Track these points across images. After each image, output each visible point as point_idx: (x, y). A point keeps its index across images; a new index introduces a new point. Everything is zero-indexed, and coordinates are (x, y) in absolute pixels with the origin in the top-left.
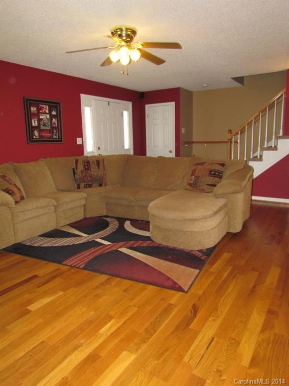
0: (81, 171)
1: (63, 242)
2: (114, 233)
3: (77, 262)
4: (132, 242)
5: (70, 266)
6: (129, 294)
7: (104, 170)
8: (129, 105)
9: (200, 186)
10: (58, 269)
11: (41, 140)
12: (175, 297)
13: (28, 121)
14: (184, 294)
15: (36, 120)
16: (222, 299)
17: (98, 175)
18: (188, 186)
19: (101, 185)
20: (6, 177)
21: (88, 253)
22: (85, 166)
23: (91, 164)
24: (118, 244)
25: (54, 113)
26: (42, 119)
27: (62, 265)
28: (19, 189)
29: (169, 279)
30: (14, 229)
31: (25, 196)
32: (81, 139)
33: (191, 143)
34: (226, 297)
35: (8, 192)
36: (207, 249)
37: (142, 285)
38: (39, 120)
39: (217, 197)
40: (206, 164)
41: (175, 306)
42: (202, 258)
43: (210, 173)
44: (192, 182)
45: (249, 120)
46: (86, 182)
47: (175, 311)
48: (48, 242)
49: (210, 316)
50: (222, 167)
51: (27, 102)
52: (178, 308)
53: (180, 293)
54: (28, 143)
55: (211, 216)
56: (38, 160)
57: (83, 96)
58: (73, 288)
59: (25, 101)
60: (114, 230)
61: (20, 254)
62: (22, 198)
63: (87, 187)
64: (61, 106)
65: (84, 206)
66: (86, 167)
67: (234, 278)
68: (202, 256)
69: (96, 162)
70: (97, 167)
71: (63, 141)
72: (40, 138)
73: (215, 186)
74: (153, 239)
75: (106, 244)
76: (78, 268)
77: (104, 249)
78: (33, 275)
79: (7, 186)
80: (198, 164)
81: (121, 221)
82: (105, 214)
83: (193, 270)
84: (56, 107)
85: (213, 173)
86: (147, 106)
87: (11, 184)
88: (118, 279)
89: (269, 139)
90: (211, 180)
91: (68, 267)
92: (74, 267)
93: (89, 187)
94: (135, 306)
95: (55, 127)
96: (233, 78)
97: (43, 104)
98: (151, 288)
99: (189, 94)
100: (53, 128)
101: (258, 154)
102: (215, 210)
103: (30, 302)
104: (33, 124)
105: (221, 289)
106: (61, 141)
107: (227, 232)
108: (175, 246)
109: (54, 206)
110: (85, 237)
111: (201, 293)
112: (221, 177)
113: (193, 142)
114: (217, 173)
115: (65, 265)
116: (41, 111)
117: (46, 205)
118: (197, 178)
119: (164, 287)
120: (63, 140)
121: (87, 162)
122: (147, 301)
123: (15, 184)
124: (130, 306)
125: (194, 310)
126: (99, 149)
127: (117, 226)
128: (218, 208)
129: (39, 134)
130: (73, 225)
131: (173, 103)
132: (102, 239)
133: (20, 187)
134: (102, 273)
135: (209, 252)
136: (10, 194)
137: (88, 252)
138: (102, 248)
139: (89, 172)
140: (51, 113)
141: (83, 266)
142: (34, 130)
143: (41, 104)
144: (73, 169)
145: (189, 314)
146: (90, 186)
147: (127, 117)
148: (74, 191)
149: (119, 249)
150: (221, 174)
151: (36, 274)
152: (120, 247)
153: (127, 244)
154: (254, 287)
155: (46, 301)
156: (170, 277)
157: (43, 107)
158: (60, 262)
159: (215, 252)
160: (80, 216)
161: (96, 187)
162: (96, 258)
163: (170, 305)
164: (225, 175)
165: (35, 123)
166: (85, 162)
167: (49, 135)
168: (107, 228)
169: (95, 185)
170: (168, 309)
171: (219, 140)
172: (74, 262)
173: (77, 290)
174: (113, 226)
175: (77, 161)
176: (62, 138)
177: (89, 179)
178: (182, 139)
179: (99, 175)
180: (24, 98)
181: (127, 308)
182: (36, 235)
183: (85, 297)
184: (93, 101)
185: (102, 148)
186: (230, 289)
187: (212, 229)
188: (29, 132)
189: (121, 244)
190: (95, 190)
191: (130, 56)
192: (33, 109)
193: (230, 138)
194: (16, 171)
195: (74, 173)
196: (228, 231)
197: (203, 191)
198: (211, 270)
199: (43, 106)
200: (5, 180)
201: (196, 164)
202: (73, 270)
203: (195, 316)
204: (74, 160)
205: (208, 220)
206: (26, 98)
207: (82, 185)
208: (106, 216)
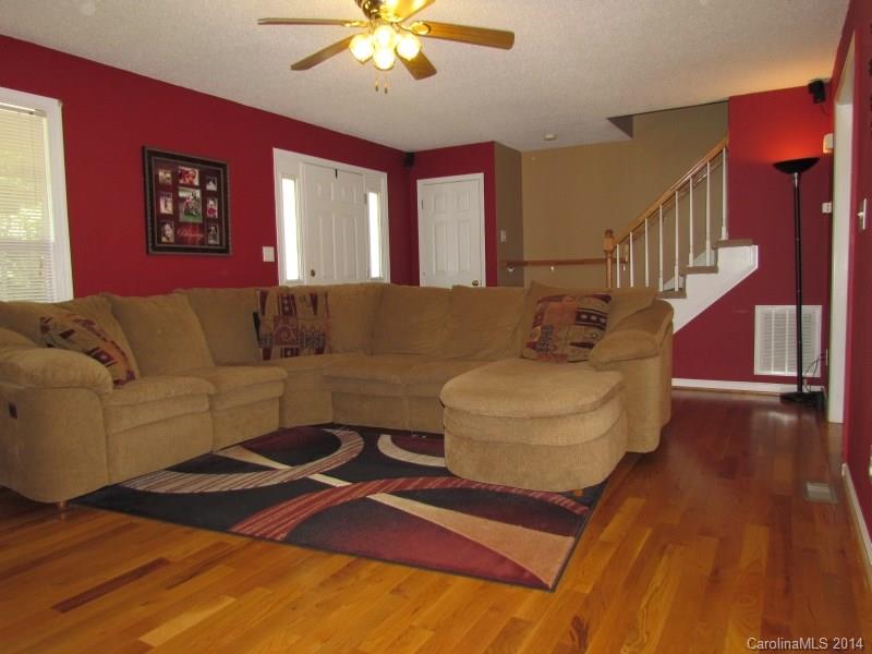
0: (274, 317)
1: (231, 482)
2: (354, 460)
3: (269, 525)
4: (401, 480)
5: (250, 536)
6: (406, 597)
7: (328, 316)
8: (382, 178)
9: (556, 348)
10: (221, 544)
11: (180, 246)
12: (526, 603)
13: (152, 200)
14: (547, 593)
15: (170, 199)
16: (645, 602)
17: (313, 327)
18: (528, 350)
19: (320, 351)
20: (93, 324)
21: (294, 507)
22: (283, 305)
23: (297, 301)
24: (367, 486)
25: (211, 187)
26: (184, 199)
27: (228, 536)
28: (123, 354)
29: (503, 559)
30: (107, 446)
31: (137, 373)
32: (272, 249)
33: (520, 264)
34: (651, 597)
35: (97, 357)
36: (585, 490)
37: (437, 576)
38: (177, 201)
39: (599, 367)
40: (567, 298)
41: (530, 624)
42: (577, 512)
43: (578, 318)
44: (536, 340)
45: (652, 209)
46: (286, 343)
47: (532, 633)
48: (191, 483)
49: (621, 644)
50: (604, 303)
51: (150, 158)
52: (537, 628)
53: (537, 593)
54: (148, 252)
55: (595, 408)
56: (171, 292)
57: (278, 153)
58: (259, 589)
59: (146, 155)
60: (355, 455)
61: (120, 510)
62: (131, 376)
63: (286, 356)
64: (228, 171)
65: (281, 399)
66: (287, 309)
67: (662, 553)
68: (574, 507)
69: (309, 298)
70: (311, 309)
71: (231, 253)
72: (176, 242)
73: (590, 346)
74: (453, 472)
75: (338, 486)
76: (272, 540)
77: (334, 496)
78: (155, 558)
79: (95, 343)
80: (550, 299)
81: (370, 434)
82: (329, 420)
83: (559, 538)
84: (217, 174)
85: (584, 317)
86: (421, 183)
87: (105, 340)
88: (375, 565)
89: (699, 250)
90: (581, 333)
91: (245, 540)
92: (262, 538)
93: (292, 356)
94: (425, 627)
95: (214, 220)
96: (610, 119)
97: (185, 166)
98: (460, 583)
99: (515, 157)
100: (207, 220)
101: (676, 283)
102: (603, 394)
103: (149, 624)
104: (163, 210)
105: (637, 578)
106: (226, 251)
107: (627, 453)
108: (510, 483)
109: (210, 396)
110: (282, 472)
111: (587, 592)
112: (602, 327)
113: (526, 263)
114: (594, 318)
115: (237, 534)
116: (181, 182)
117: (189, 392)
118: (548, 332)
119: (495, 580)
120: (231, 248)
121: (288, 298)
122: (454, 615)
123: (113, 343)
124: (412, 627)
125: (578, 631)
126: (313, 274)
127: (361, 447)
128: (607, 390)
129: (175, 233)
130: (251, 445)
131: (480, 176)
132: (326, 474)
133: (126, 352)
134: (333, 551)
135: (592, 495)
136: (103, 362)
137: (295, 503)
138: (328, 495)
139: (292, 320)
140: (205, 187)
141: (283, 535)
142: (165, 224)
143: (183, 165)
144: (255, 315)
145: (568, 642)
146: (295, 353)
147: (376, 207)
148: (256, 364)
149: (369, 497)
150: (603, 320)
151: (164, 555)
152: (374, 492)
153: (389, 485)
154: (716, 572)
155: (189, 620)
156: (506, 555)
157: (187, 172)
158: (224, 528)
159: (605, 495)
160: (269, 424)
161: (309, 354)
162: (314, 516)
163: (515, 621)
164: (612, 322)
165: (166, 207)
166: (283, 299)
167: (199, 236)
168: (336, 450)
169: (306, 351)
170: (513, 630)
171: (581, 257)
172: (259, 527)
173: (270, 592)
174: (351, 447)
175: (264, 296)
176: (227, 246)
177: (293, 336)
178: (500, 257)
179: (317, 327)
180: (143, 148)
181: (406, 632)
182: (162, 468)
183: (294, 609)
184: (301, 165)
185: (320, 273)
186: (658, 579)
187: (596, 440)
188: (153, 226)
189: (375, 484)
190: (308, 361)
191: (395, 49)
192: (164, 175)
193: (611, 248)
194: (117, 314)
195: (257, 323)
196: (629, 450)
197: (562, 359)
198: (603, 537)
199: (186, 169)
200: (92, 330)
201: (543, 300)
202: (259, 546)
203: (583, 644)
204: (258, 292)
205: (587, 416)
206: (148, 148)
207: (276, 350)
208: (333, 426)
